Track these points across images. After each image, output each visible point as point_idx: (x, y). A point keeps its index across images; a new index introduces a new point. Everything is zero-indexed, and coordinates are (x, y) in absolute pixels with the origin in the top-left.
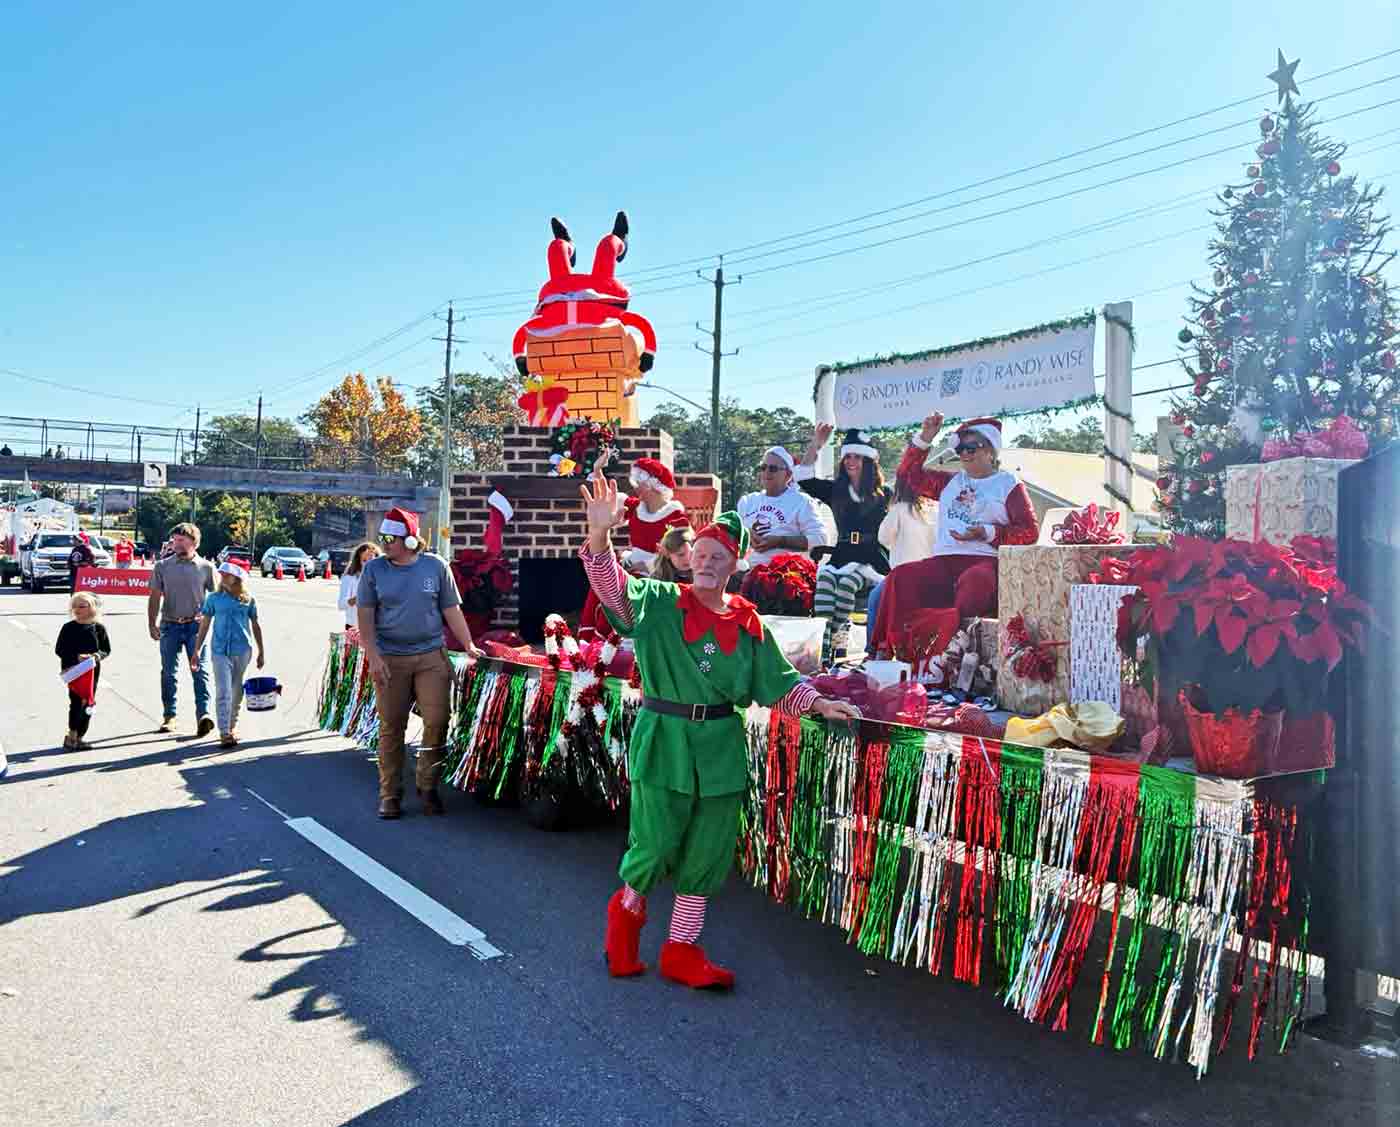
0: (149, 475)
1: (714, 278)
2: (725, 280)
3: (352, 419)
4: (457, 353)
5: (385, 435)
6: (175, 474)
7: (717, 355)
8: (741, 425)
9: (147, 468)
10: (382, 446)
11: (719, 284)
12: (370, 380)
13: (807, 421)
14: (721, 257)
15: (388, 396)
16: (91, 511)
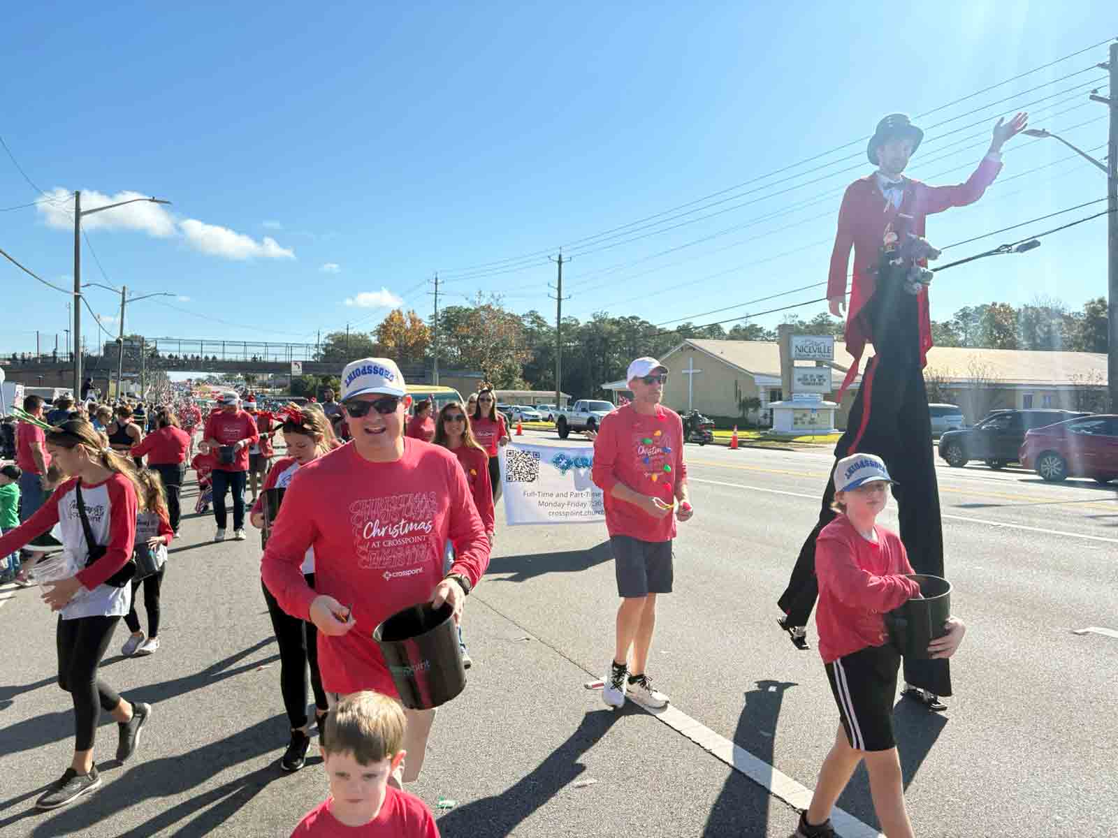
0: (294, 368)
1: (557, 259)
2: (563, 260)
3: (395, 334)
4: (440, 300)
5: (413, 342)
6: (306, 366)
7: (559, 299)
8: (609, 327)
9: (293, 366)
10: (411, 349)
11: (560, 262)
12: (404, 312)
13: (648, 323)
14: (560, 248)
15: (413, 321)
16: (269, 387)
